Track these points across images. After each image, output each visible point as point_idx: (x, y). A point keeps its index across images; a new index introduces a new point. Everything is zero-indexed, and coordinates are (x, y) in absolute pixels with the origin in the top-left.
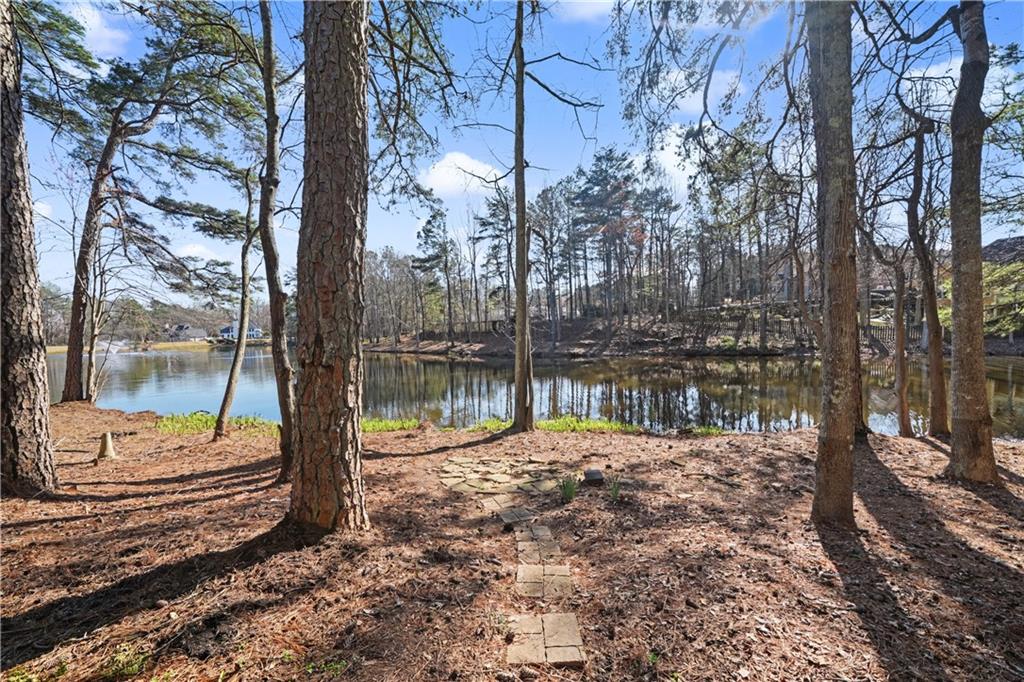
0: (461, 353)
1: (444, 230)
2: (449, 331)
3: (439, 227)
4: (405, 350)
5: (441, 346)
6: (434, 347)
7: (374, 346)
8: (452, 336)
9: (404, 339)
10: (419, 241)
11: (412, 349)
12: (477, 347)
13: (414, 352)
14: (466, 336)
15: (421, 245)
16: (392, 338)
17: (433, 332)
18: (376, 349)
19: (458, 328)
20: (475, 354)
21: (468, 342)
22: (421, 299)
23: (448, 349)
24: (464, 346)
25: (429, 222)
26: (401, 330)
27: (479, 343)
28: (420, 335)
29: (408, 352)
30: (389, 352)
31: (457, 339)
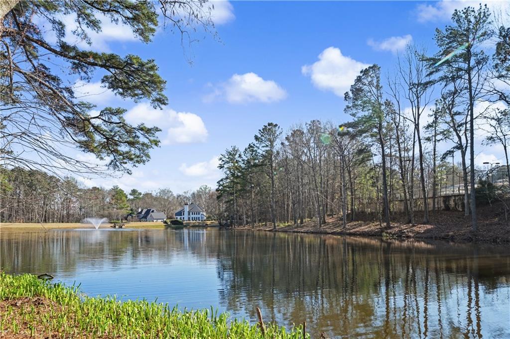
0: (400, 236)
1: (378, 86)
2: (383, 211)
3: (370, 83)
4: (329, 231)
5: (373, 227)
6: (365, 228)
7: (297, 227)
8: (387, 215)
9: (329, 220)
10: (346, 103)
11: (338, 230)
12: (422, 228)
13: (340, 234)
14: (406, 216)
15: (348, 107)
16: (317, 219)
17: (363, 212)
18: (299, 230)
19: (395, 207)
20: (419, 237)
21: (410, 222)
22: (349, 172)
23: (382, 230)
24: (403, 227)
25: (359, 79)
26: (326, 211)
27: (424, 223)
28: (348, 215)
29: (333, 233)
30: (312, 233)
31: (394, 220)
